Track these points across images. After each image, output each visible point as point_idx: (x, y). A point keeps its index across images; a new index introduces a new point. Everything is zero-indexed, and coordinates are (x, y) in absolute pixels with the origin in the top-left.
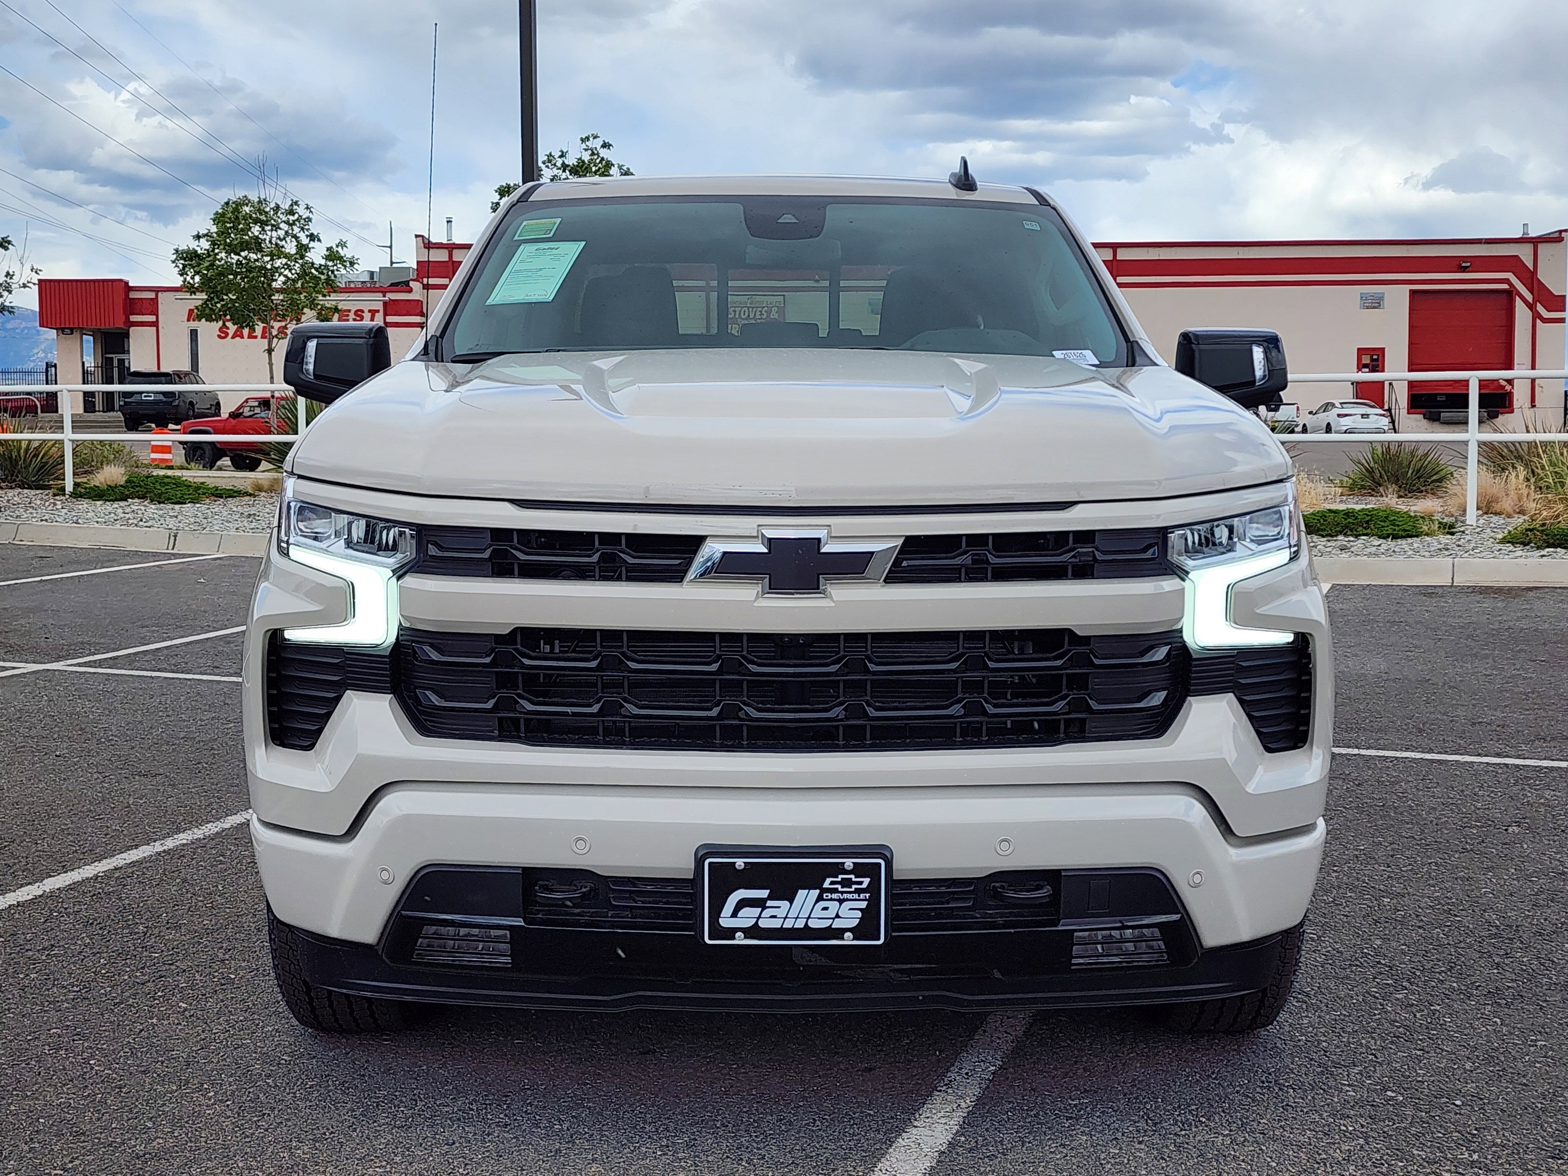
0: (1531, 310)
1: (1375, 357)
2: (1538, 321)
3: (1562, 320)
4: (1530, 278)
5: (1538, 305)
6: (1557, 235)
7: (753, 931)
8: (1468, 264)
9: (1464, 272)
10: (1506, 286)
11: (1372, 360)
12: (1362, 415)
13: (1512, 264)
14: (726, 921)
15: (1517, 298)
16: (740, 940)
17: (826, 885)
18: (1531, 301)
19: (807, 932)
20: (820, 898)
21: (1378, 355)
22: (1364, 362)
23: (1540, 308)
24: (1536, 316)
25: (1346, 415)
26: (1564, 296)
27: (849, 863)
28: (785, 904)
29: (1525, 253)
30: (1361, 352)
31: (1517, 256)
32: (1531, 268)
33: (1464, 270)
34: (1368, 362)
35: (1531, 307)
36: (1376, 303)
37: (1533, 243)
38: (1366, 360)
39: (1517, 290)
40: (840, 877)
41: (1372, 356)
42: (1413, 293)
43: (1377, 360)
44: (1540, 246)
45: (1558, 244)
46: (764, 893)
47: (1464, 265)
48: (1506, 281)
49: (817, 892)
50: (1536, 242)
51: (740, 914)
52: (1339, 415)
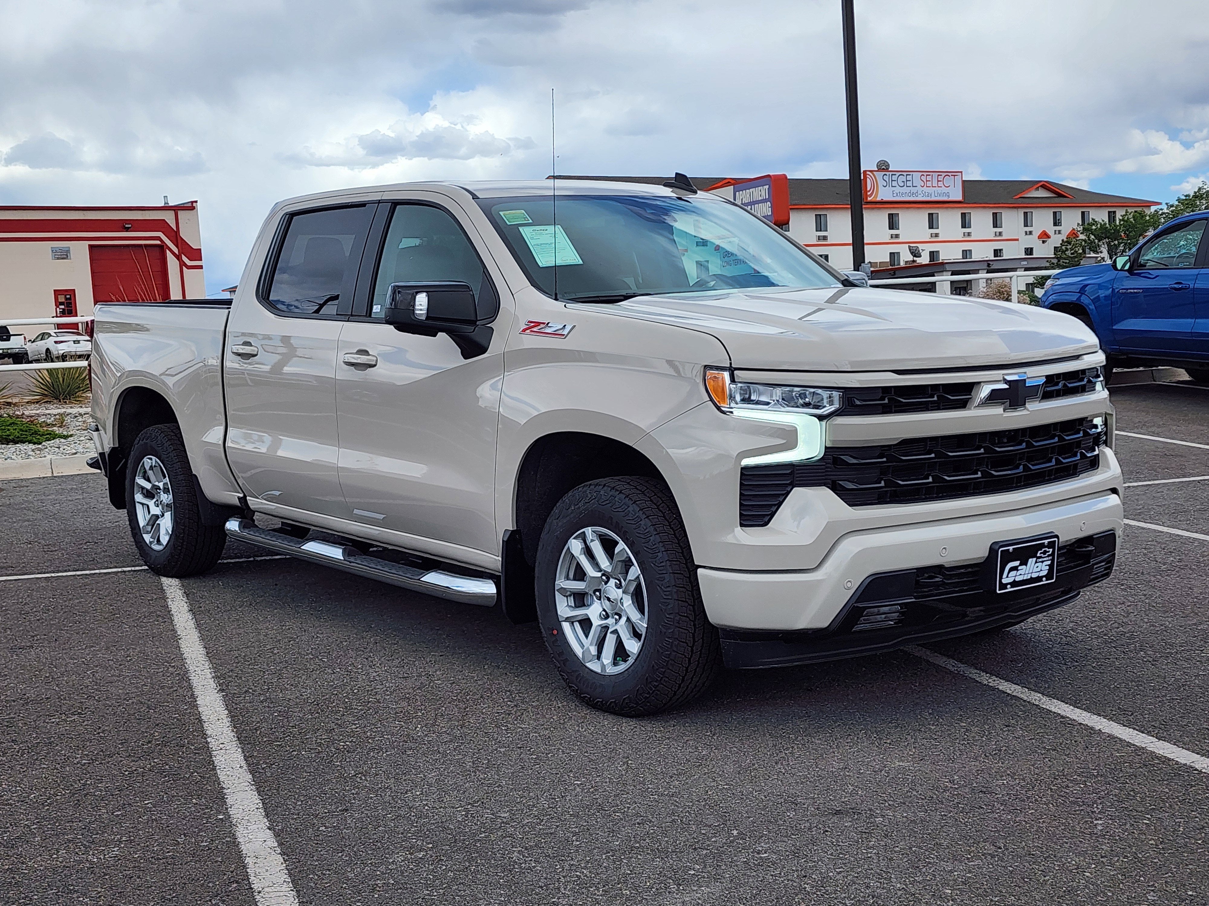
0: (178, 259)
1: (68, 296)
2: (184, 268)
3: (201, 267)
4: (175, 236)
5: (183, 256)
6: (190, 205)
7: (1014, 584)
8: (130, 226)
9: (127, 231)
10: (158, 242)
11: (66, 299)
12: (74, 341)
13: (161, 225)
14: (1004, 581)
15: (168, 251)
16: (1009, 589)
17: (1038, 555)
18: (177, 253)
19: (1032, 580)
20: (1036, 562)
21: (70, 295)
22: (60, 301)
23: (184, 258)
24: (182, 264)
25: (62, 342)
26: (200, 250)
27: (1046, 542)
28: (1024, 567)
29: (169, 218)
30: (57, 293)
31: (164, 220)
32: (175, 229)
33: (127, 230)
34: (63, 300)
35: (178, 257)
36: (64, 255)
37: (174, 210)
38: (61, 299)
39: (166, 245)
40: (1043, 549)
41: (66, 297)
42: (91, 247)
43: (70, 299)
44: (179, 212)
45: (192, 211)
46: (1017, 563)
47: (127, 226)
48: (159, 238)
49: (1035, 559)
50: (176, 209)
51: (1009, 576)
52: (56, 342)
